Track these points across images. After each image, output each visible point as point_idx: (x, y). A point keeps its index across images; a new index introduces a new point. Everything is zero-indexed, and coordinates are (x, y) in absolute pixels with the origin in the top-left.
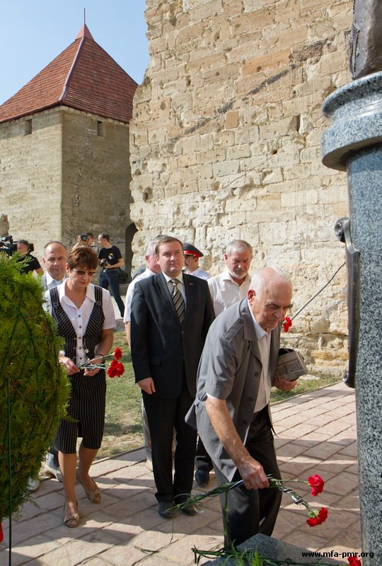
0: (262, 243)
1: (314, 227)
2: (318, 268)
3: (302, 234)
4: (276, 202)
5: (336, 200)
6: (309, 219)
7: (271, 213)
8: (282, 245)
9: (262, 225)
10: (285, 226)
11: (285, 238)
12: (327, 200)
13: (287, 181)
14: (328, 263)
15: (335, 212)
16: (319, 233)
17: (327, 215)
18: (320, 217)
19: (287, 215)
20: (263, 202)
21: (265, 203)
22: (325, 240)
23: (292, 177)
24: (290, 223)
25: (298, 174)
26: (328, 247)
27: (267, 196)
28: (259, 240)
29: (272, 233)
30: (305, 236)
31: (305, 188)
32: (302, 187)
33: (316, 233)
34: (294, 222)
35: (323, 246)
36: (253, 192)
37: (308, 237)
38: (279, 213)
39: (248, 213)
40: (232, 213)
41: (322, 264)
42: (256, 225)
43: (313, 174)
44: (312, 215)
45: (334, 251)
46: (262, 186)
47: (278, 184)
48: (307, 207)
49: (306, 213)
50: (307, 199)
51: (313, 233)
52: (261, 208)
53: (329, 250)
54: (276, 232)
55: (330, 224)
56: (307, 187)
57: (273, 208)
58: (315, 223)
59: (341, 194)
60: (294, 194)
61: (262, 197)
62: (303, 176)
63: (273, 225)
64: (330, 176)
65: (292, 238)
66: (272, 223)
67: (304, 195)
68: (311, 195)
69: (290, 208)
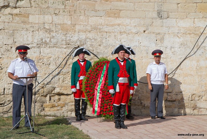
0: (15, 42)
1: (49, 36)
2: (51, 59)
3: (42, 39)
4: (26, 19)
5: (62, 23)
6: (46, 31)
7: (22, 25)
8: (29, 44)
9: (16, 32)
10: (31, 34)
11: (31, 41)
12: (57, 22)
13: (33, 8)
14: (56, 56)
15: (61, 29)
16: (52, 40)
17: (57, 30)
18: (53, 31)
19: (33, 28)
20: (17, 18)
21: (18, 18)
22: (55, 44)
23: (37, 6)
24: (35, 32)
25: (41, 5)
26: (57, 47)
27: (20, 14)
28: (14, 41)
29: (23, 37)
30: (44, 41)
31: (44, 13)
32: (43, 12)
33: (50, 39)
34: (37, 32)
35: (54, 47)
36: (8, 10)
37: (46, 41)
38: (28, 26)
39: (6, 23)
41: (53, 56)
42: (12, 31)
43: (50, 6)
44: (48, 29)
45: (60, 50)
46: (16, 8)
47: (27, 8)
48: (46, 24)
49: (45, 28)
50: (46, 20)
51: (49, 39)
52: (16, 21)
53: (57, 49)
54: (26, 37)
55: (58, 36)
56: (46, 13)
57: (24, 22)
58: (50, 34)
59: (65, 20)
60: (37, 16)
61: (17, 14)
62: (44, 6)
63: (24, 32)
64: (59, 9)
65: (36, 41)
66: (23, 31)
67: (44, 17)
68: (48, 18)
69: (35, 24)
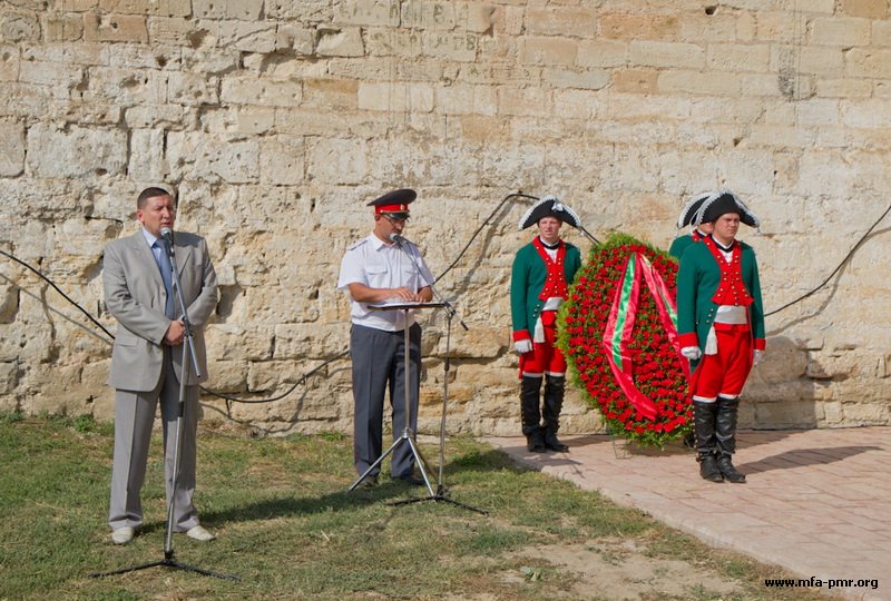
0: (311, 178)
1: (423, 156)
2: (428, 234)
3: (399, 168)
4: (348, 97)
5: (467, 111)
6: (415, 140)
7: (335, 118)
8: (357, 185)
9: (313, 140)
10: (364, 147)
11: (365, 172)
12: (452, 107)
13: (371, 58)
14: (446, 226)
15: (465, 133)
16: (433, 168)
17: (450, 136)
18: (436, 138)
19: (371, 127)
20: (319, 95)
21: (322, 95)
22: (444, 183)
23: (385, 51)
24: (376, 143)
25: (397, 49)
26: (448, 195)
27: (327, 81)
28: (305, 173)
29: (337, 159)
30: (405, 172)
31: (408, 79)
32: (404, 73)
33: (428, 168)
34: (383, 142)
35: (439, 194)
36: (287, 69)
37: (412, 174)
38: (353, 122)
39: (280, 111)
40: (240, 107)
41: (436, 228)
42: (300, 140)
43: (426, 52)
44: (420, 133)
45: (459, 203)
46: (313, 58)
47: (352, 60)
48: (413, 116)
49: (409, 128)
50: (413, 100)
51: (422, 167)
52: (313, 105)
53: (450, 202)
54: (345, 159)
55: (454, 155)
56: (414, 78)
57: (340, 108)
58: (426, 149)
59: (477, 101)
60: (385, 87)
61: (316, 81)
62: (406, 53)
63: (339, 143)
64: (459, 62)
65: (379, 173)
66: (337, 140)
67: (407, 92)
68: (421, 94)
69: (376, 113)
